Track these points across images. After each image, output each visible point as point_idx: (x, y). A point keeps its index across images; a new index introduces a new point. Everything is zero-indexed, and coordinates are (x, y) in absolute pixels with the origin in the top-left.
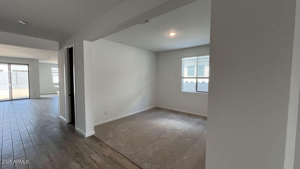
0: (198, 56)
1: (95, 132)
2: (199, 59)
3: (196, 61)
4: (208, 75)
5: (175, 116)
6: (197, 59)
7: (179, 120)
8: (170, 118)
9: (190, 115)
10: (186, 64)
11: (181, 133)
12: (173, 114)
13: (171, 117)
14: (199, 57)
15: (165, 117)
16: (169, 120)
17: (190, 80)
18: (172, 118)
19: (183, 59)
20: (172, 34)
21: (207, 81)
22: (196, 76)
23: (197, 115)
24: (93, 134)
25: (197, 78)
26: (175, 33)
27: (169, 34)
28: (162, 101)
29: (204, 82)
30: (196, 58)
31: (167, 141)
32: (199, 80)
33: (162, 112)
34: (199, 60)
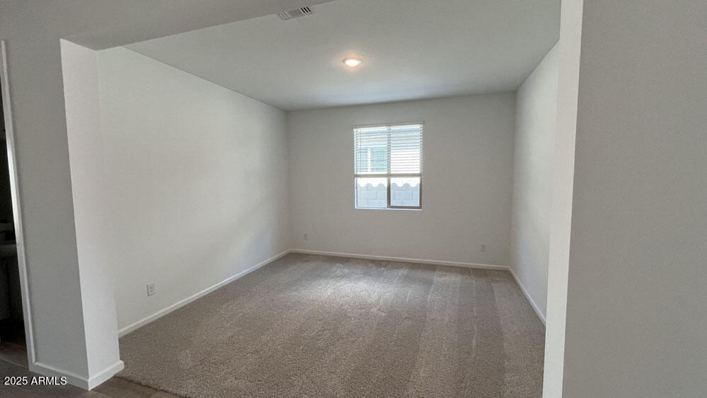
0: (388, 124)
1: (125, 363)
2: (394, 132)
3: (386, 136)
4: (419, 169)
5: (346, 271)
6: (389, 133)
7: (359, 279)
8: (336, 276)
9: (378, 263)
10: (365, 144)
11: (379, 310)
12: (338, 265)
13: (338, 272)
14: (394, 128)
15: (326, 277)
16: (337, 281)
17: (375, 182)
18: (342, 277)
19: (355, 130)
20: (352, 63)
21: (415, 182)
22: (386, 173)
23: (394, 262)
24: (116, 372)
25: (389, 176)
26: (358, 59)
27: (344, 61)
28: (305, 235)
29: (407, 186)
30: (385, 129)
31: (361, 339)
32: (393, 180)
33: (312, 265)
34: (392, 135)
